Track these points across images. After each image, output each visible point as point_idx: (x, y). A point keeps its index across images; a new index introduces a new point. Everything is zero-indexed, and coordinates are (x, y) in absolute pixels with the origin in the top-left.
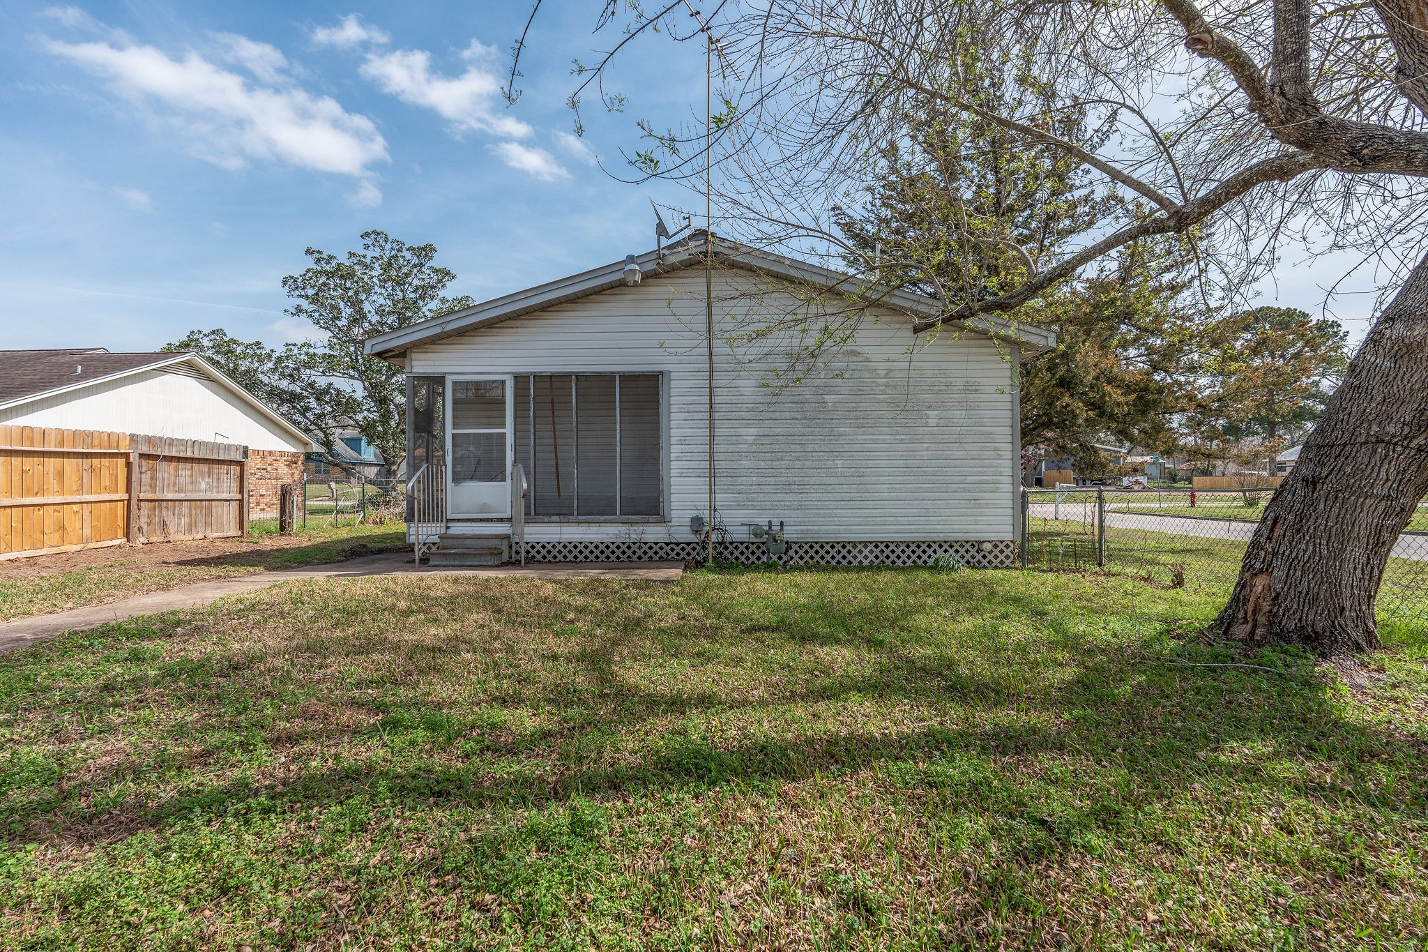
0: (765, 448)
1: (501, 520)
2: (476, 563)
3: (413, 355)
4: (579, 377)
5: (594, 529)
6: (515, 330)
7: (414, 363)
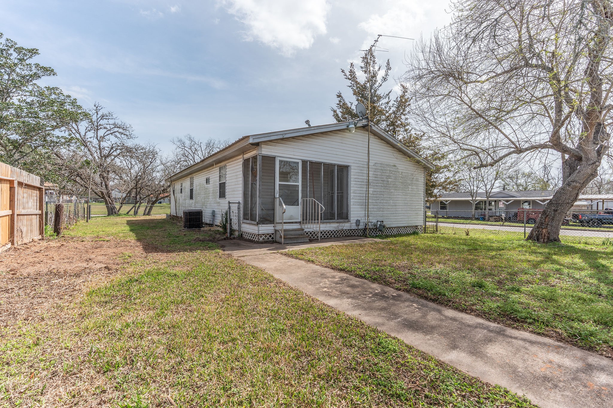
0: (375, 196)
1: (296, 223)
2: (302, 241)
3: (262, 146)
4: (325, 164)
5: (328, 225)
6: (302, 141)
7: (263, 149)
